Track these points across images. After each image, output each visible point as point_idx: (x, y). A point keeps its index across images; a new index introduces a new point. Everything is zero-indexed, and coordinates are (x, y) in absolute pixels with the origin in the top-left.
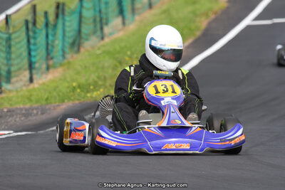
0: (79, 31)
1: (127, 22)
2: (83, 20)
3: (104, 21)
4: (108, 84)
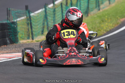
0: (88, 7)
3: (100, 2)
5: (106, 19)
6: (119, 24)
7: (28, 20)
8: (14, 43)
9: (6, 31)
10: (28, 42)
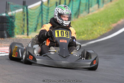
1: (100, 6)
2: (81, 4)
4: (89, 33)
5: (98, 22)
6: (111, 29)
7: (24, 15)
8: (11, 37)
9: (4, 24)
10: (24, 37)
